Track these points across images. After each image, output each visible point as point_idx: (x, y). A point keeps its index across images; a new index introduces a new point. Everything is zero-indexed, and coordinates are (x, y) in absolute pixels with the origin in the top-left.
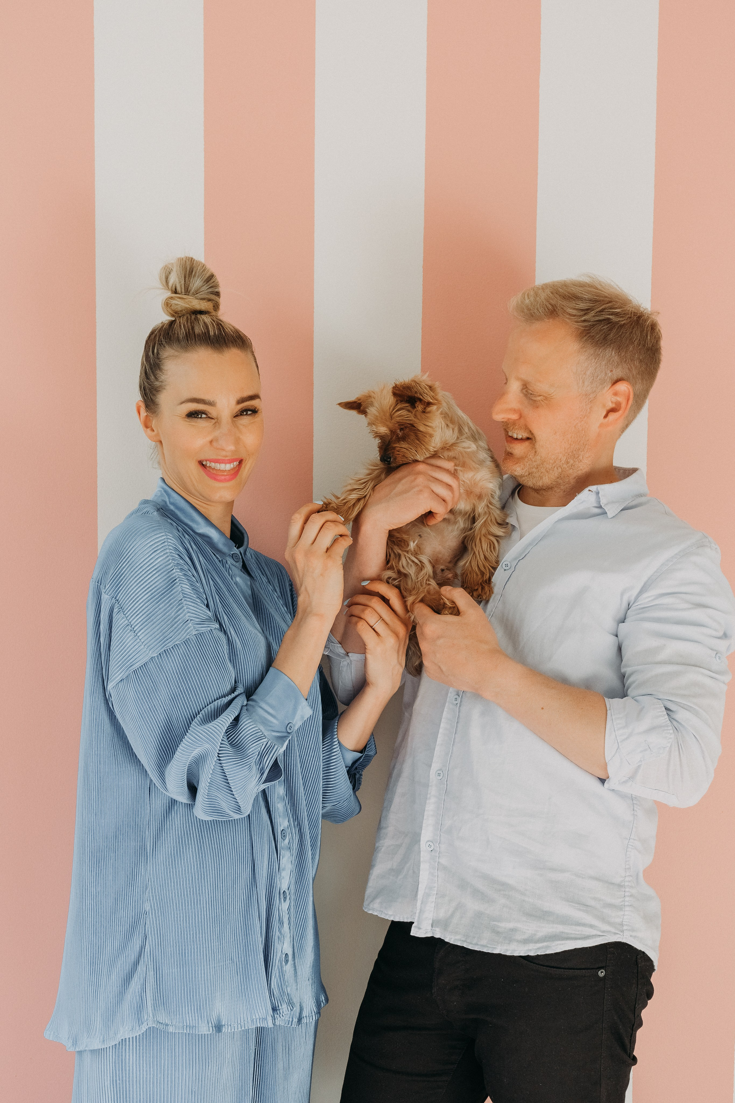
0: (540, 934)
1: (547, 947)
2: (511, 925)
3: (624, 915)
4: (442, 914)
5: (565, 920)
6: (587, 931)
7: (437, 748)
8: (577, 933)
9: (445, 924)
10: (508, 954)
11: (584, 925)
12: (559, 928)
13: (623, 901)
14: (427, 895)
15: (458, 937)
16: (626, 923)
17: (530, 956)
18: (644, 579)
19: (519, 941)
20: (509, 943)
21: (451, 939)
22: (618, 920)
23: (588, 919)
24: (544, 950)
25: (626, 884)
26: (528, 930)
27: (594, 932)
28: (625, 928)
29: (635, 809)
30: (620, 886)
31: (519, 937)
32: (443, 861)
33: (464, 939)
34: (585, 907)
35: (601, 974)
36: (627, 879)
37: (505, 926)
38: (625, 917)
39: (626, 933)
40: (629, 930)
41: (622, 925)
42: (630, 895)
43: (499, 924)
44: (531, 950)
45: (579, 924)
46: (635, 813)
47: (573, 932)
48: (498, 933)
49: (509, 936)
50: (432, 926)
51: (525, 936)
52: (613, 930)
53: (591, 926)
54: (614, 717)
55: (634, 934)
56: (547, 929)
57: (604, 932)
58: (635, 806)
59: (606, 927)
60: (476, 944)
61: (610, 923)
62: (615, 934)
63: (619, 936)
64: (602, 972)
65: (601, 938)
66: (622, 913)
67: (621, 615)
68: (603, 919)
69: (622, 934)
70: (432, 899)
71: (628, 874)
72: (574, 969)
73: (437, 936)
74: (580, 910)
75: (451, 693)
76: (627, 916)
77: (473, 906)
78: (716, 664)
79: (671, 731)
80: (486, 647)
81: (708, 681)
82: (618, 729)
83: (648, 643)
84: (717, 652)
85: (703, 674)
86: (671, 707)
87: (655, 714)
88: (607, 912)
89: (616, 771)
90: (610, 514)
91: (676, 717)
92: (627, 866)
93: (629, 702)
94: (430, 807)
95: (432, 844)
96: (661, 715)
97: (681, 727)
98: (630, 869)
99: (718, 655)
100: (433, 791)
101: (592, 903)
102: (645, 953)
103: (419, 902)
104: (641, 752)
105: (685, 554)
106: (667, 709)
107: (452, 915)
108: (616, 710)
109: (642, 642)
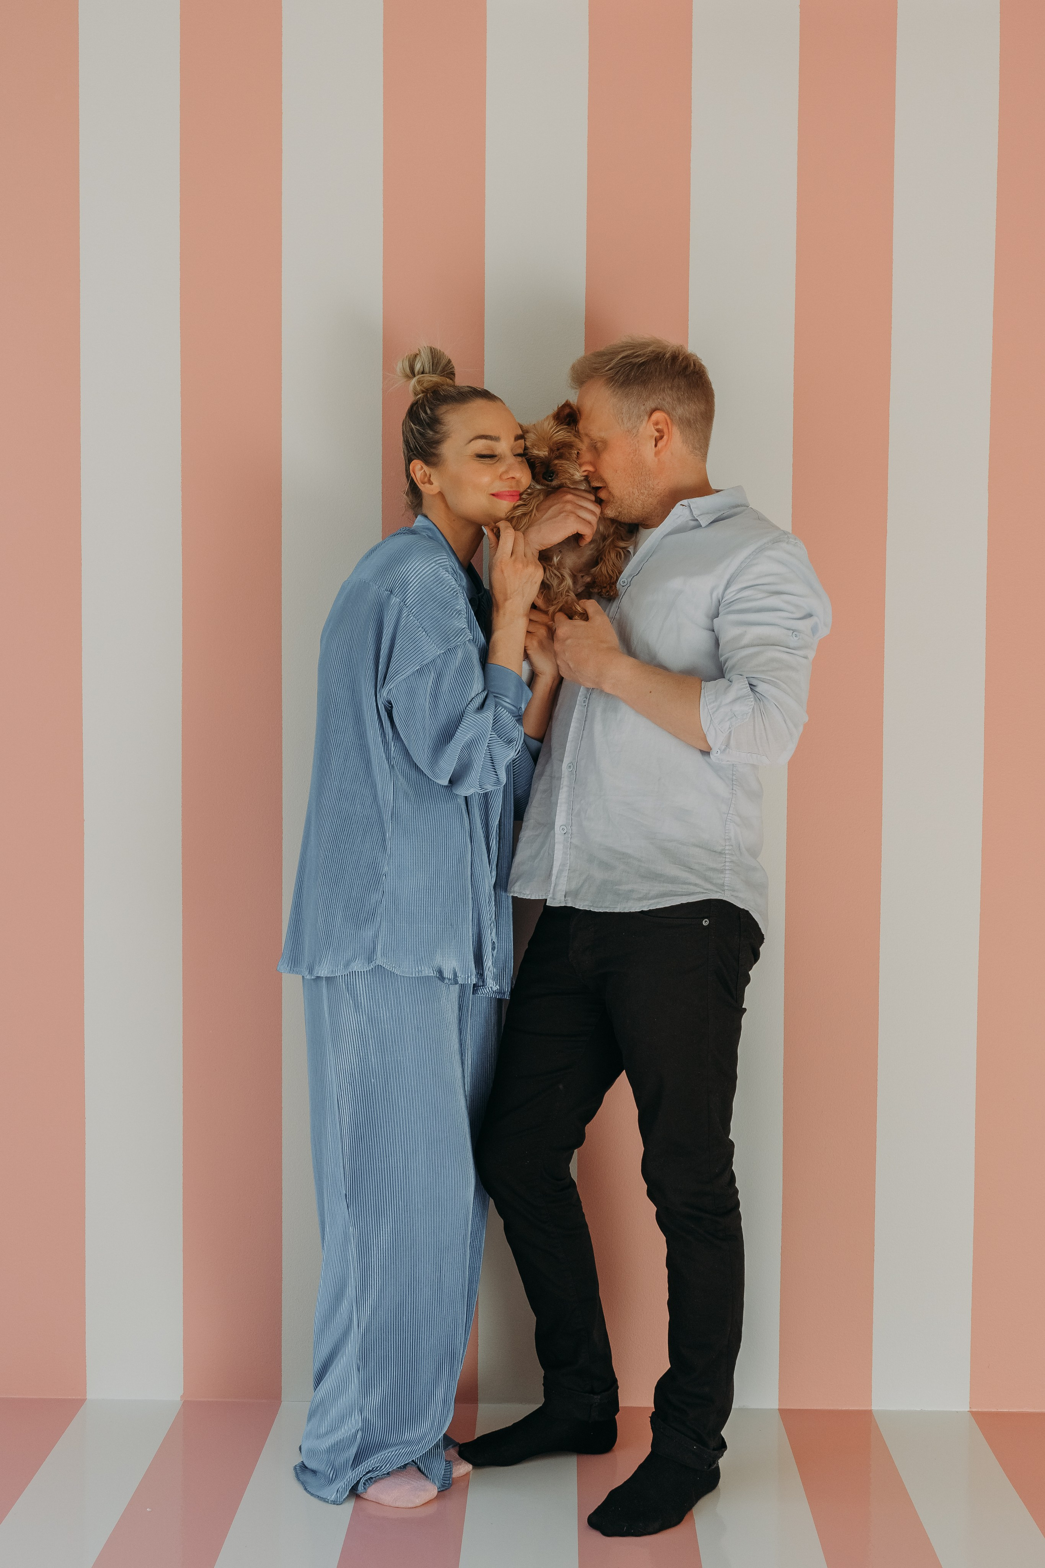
0: (652, 894)
1: (657, 903)
2: (630, 887)
3: (725, 877)
4: (573, 886)
5: (673, 880)
6: (692, 888)
7: (568, 745)
8: (684, 890)
9: (575, 894)
10: (626, 911)
11: (690, 884)
12: (669, 887)
13: (723, 866)
14: (560, 871)
15: (586, 903)
16: (727, 884)
17: (643, 911)
18: (727, 577)
19: (634, 899)
20: (627, 902)
21: (581, 905)
22: (720, 882)
23: (693, 878)
24: (655, 905)
25: (727, 852)
26: (642, 890)
27: (698, 890)
28: (726, 888)
29: (734, 788)
30: (721, 853)
31: (634, 896)
32: (575, 841)
33: (591, 905)
34: (691, 869)
35: (705, 923)
36: (727, 848)
37: (624, 888)
38: (726, 879)
39: (727, 892)
40: (730, 890)
41: (723, 885)
42: (730, 861)
43: (620, 888)
44: (644, 906)
45: (685, 883)
46: (734, 792)
47: (680, 890)
48: (619, 895)
49: (627, 896)
50: (565, 897)
51: (640, 896)
52: (715, 889)
53: (696, 885)
54: (706, 694)
55: (735, 894)
56: (659, 888)
57: (707, 889)
58: (735, 786)
59: (709, 886)
60: (601, 907)
61: (711, 883)
62: (717, 892)
63: (720, 894)
64: (706, 921)
65: (703, 895)
66: (722, 875)
67: (714, 611)
68: (707, 879)
69: (723, 892)
70: (566, 873)
71: (727, 843)
72: (681, 918)
73: (569, 905)
74: (685, 871)
75: (580, 696)
76: (728, 878)
77: (599, 875)
78: (793, 641)
79: (752, 699)
80: (605, 646)
81: (785, 656)
82: (710, 704)
83: (733, 632)
84: (794, 631)
85: (780, 651)
86: (754, 682)
87: (739, 687)
88: (709, 874)
89: (715, 740)
90: (704, 524)
91: (757, 689)
92: (727, 837)
93: (721, 682)
94: (563, 796)
95: (565, 827)
96: (744, 688)
97: (763, 698)
98: (730, 839)
99: (795, 633)
100: (565, 782)
101: (696, 867)
102: (748, 911)
103: (554, 878)
104: (729, 720)
105: (761, 550)
106: (750, 685)
107: (582, 886)
108: (709, 689)
109: (729, 632)
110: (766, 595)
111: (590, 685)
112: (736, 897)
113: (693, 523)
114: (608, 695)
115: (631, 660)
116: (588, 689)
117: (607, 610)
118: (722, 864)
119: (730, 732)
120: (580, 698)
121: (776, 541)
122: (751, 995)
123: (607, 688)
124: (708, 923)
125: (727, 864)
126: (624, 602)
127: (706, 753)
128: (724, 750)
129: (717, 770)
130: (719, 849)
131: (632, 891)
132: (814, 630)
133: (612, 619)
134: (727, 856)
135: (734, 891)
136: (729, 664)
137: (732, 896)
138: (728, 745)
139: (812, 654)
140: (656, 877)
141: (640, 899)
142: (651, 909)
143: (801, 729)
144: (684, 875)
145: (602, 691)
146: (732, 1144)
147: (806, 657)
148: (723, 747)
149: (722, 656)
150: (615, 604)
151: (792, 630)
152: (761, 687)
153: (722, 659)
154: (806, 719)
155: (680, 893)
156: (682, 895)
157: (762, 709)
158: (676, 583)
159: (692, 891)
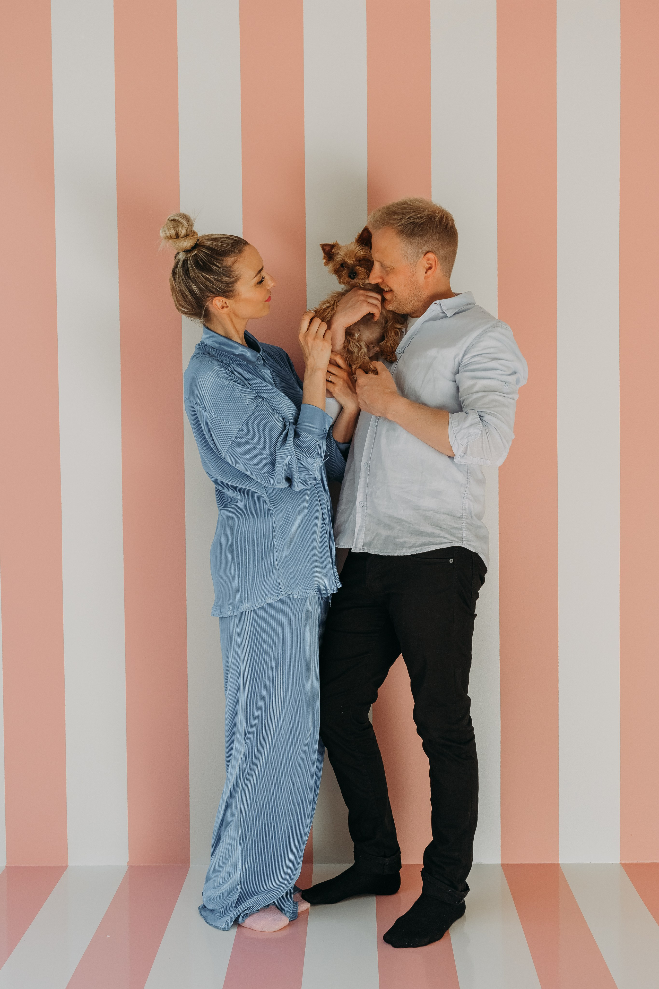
0: (418, 543)
1: (422, 549)
2: (403, 540)
3: (463, 533)
4: (368, 540)
5: (431, 535)
6: (443, 540)
7: (364, 451)
8: (437, 541)
9: (369, 544)
10: (402, 555)
11: (441, 537)
12: (428, 539)
14: (360, 530)
15: (377, 550)
16: (464, 537)
17: (413, 555)
18: (464, 349)
19: (407, 548)
20: (402, 550)
21: (372, 552)
22: (460, 535)
23: (443, 534)
24: (420, 551)
25: (464, 517)
26: (412, 541)
27: (446, 541)
28: (464, 540)
29: (469, 478)
30: (460, 518)
31: (407, 545)
32: (369, 511)
33: (380, 551)
34: (442, 529)
35: (451, 561)
36: (464, 514)
37: (400, 540)
38: (464, 534)
39: (464, 542)
40: (466, 541)
41: (462, 538)
42: (466, 522)
43: (397, 540)
44: (413, 552)
45: (439, 537)
46: (469, 480)
47: (435, 541)
48: (397, 545)
49: (402, 546)
50: (363, 546)
51: (411, 545)
52: (457, 540)
53: (445, 538)
54: (452, 422)
55: (469, 543)
56: (421, 540)
57: (450, 541)
58: (469, 476)
59: (453, 538)
60: (386, 552)
61: (454, 536)
62: (458, 542)
63: (460, 543)
64: (451, 560)
65: (450, 544)
66: (461, 532)
67: (455, 370)
68: (452, 534)
69: (462, 542)
70: (363, 532)
71: (464, 512)
72: (436, 558)
73: (366, 551)
74: (438, 529)
75: (372, 421)
76: (465, 533)
77: (384, 533)
78: (506, 389)
79: (481, 425)
80: (389, 390)
81: (501, 398)
82: (455, 428)
83: (469, 383)
84: (506, 382)
85: (497, 395)
86: (482, 414)
87: (473, 417)
88: (453, 531)
89: (457, 450)
90: (449, 315)
91: (484, 419)
92: (464, 508)
93: (461, 414)
94: (361, 483)
95: (362, 503)
96: (476, 418)
97: (487, 424)
98: (465, 509)
99: (506, 384)
100: (362, 474)
101: (445, 527)
102: (477, 553)
103: (356, 535)
104: (467, 438)
105: (485, 332)
106: (480, 416)
107: (374, 539)
108: (454, 417)
109: (466, 383)
110: (489, 360)
111: (378, 415)
112: (470, 545)
113: (442, 315)
114: (390, 421)
115: (405, 400)
116: (376, 417)
117: (389, 368)
118: (461, 525)
119: (467, 446)
120: (372, 422)
121: (494, 327)
122: (480, 606)
123: (390, 417)
124: (452, 561)
125: (464, 524)
126: (400, 363)
127: (451, 457)
128: (463, 456)
129: (458, 466)
130: (459, 515)
131: (405, 542)
132: (518, 381)
133: (393, 374)
134: (464, 520)
135: (468, 541)
136: (466, 403)
137: (467, 544)
138: (465, 453)
139: (516, 397)
140: (420, 534)
141: (411, 547)
142: (417, 553)
143: (510, 443)
144: (438, 532)
145: (386, 418)
146: (469, 700)
147: (513, 399)
148: (463, 454)
149: (461, 397)
150: (394, 365)
151: (505, 382)
152: (487, 418)
153: (461, 399)
154: (513, 437)
155: (435, 543)
156: (437, 544)
157: (487, 431)
158: (433, 352)
159: (442, 542)
